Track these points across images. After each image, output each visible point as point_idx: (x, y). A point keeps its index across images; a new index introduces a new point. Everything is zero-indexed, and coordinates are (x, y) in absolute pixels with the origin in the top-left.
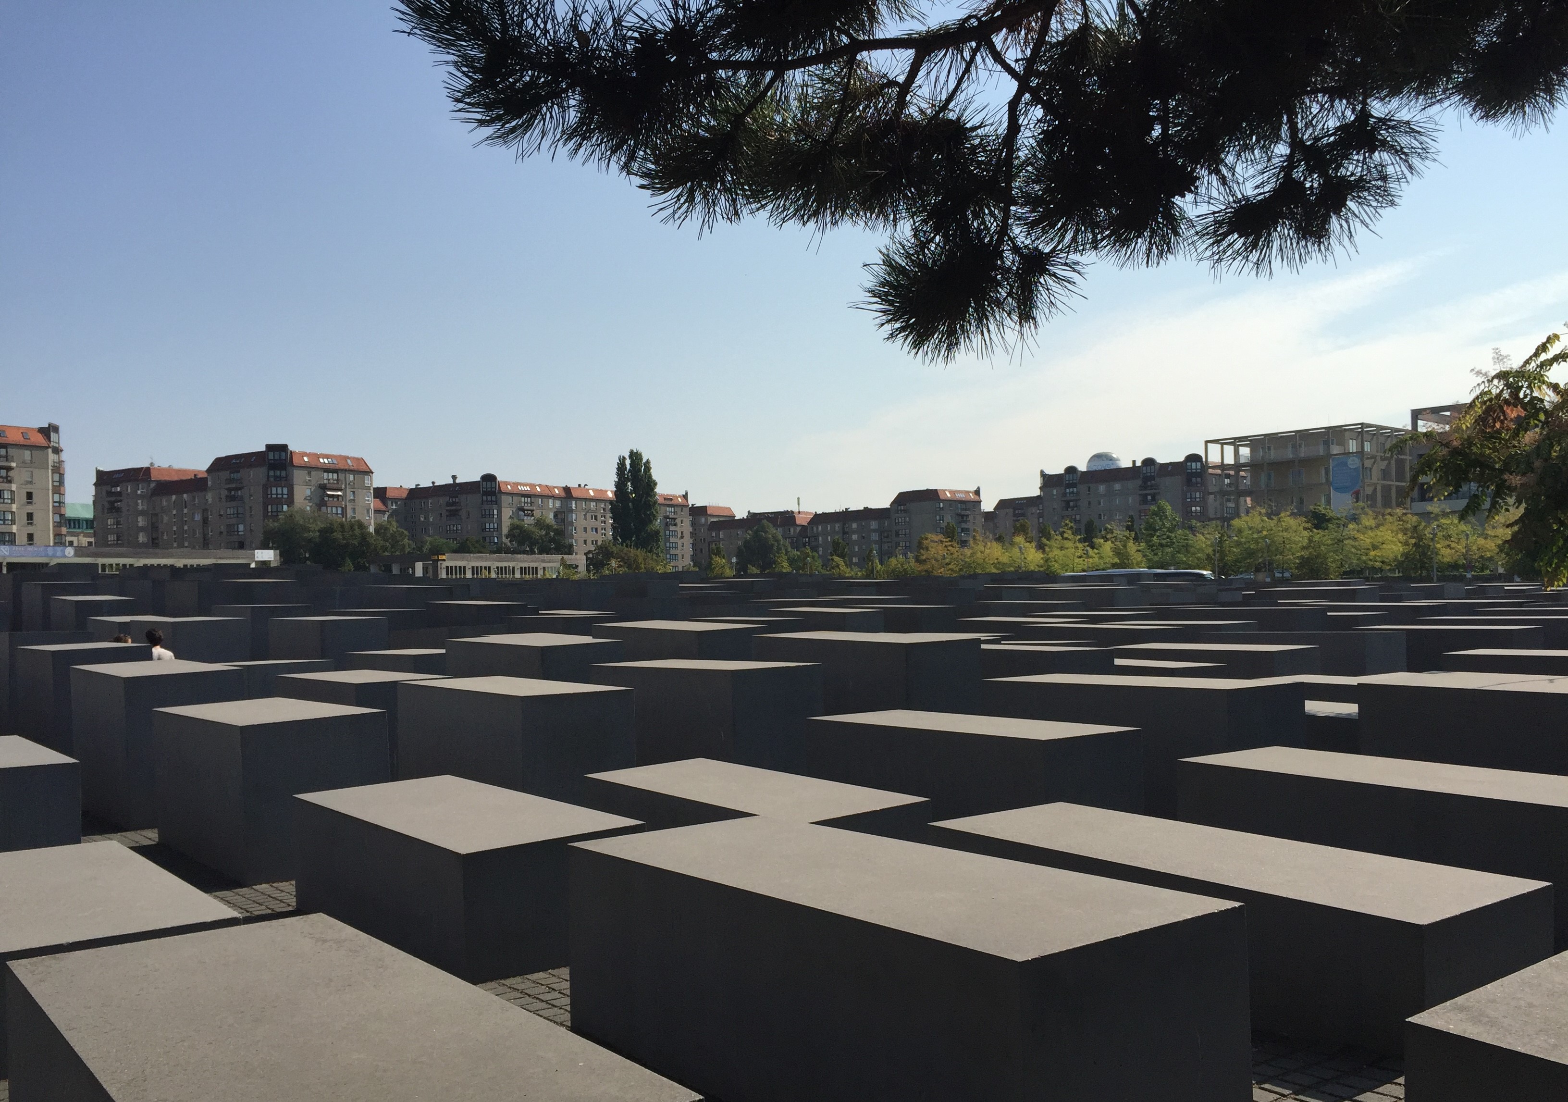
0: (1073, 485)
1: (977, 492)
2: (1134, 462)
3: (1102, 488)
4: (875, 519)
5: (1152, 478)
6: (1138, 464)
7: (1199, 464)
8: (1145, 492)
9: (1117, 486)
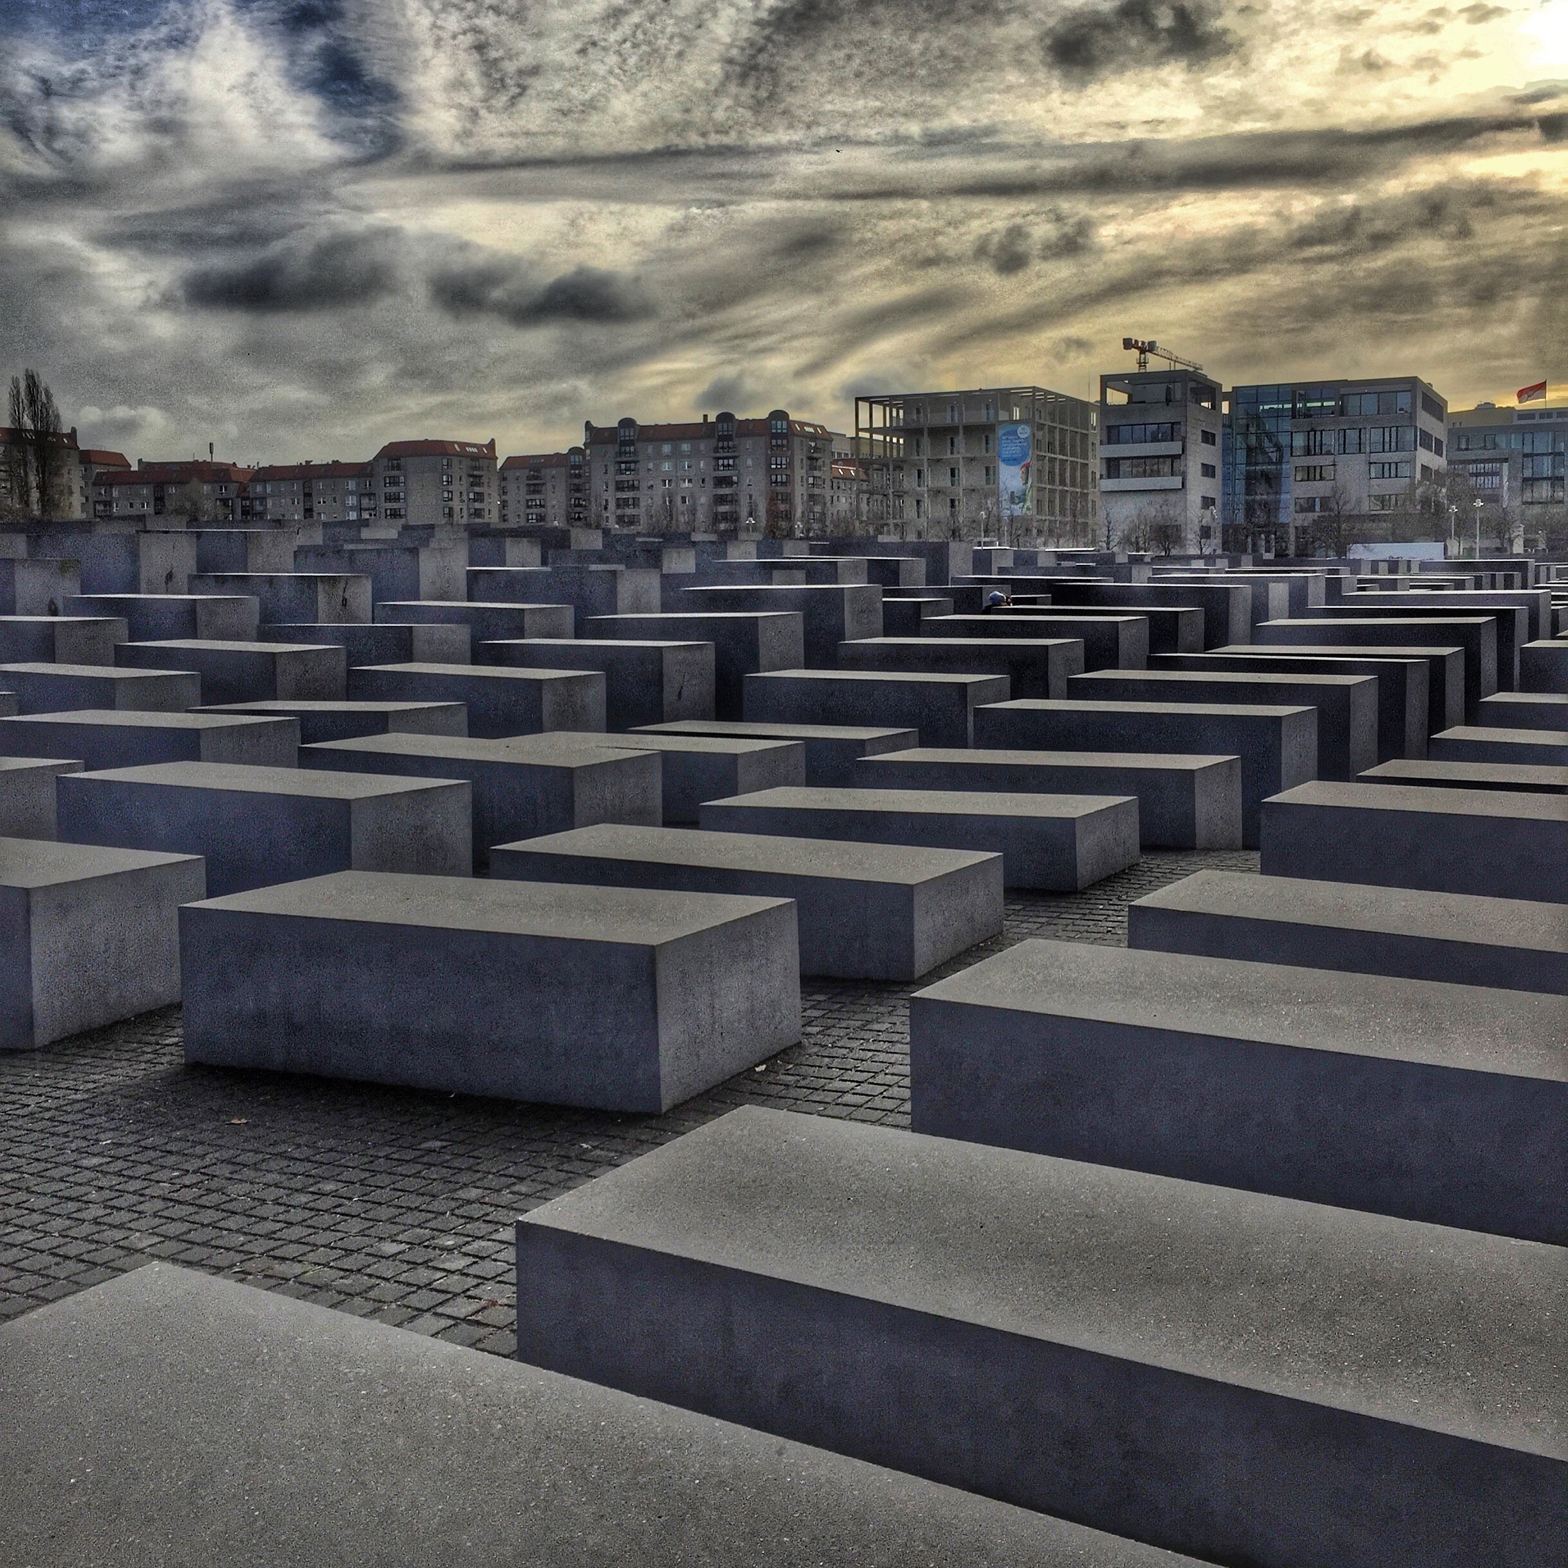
0: (631, 443)
1: (492, 445)
2: (705, 417)
3: (666, 448)
4: (353, 477)
5: (728, 438)
6: (712, 418)
7: (785, 423)
8: (718, 455)
9: (685, 447)
